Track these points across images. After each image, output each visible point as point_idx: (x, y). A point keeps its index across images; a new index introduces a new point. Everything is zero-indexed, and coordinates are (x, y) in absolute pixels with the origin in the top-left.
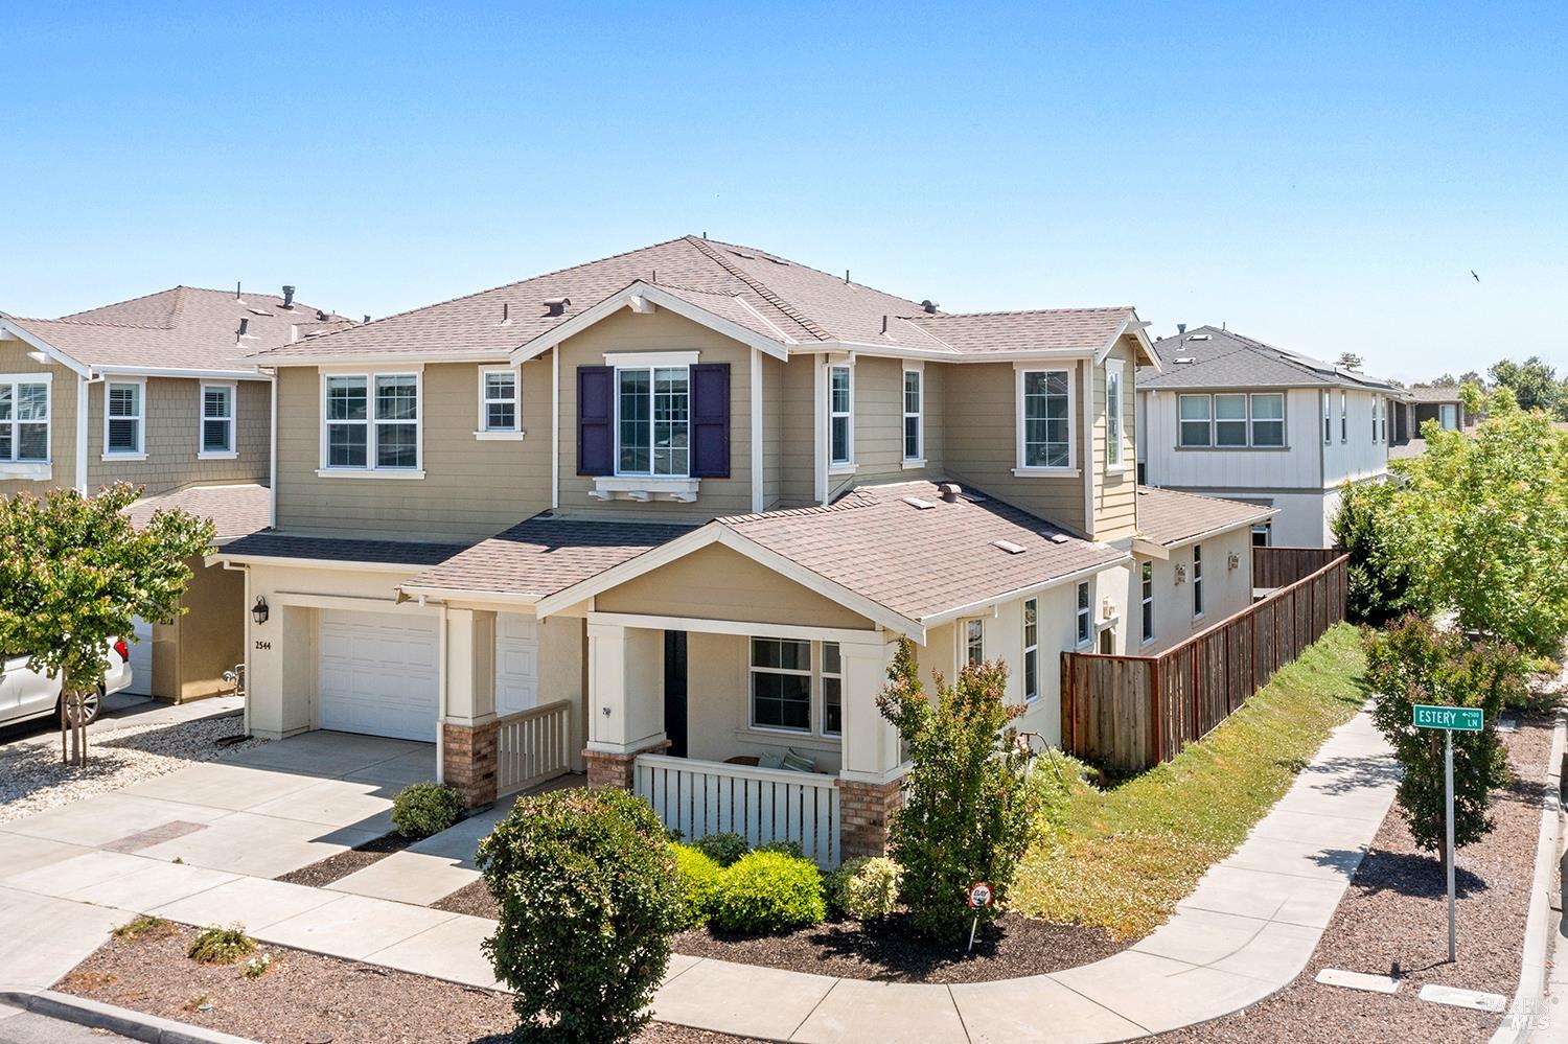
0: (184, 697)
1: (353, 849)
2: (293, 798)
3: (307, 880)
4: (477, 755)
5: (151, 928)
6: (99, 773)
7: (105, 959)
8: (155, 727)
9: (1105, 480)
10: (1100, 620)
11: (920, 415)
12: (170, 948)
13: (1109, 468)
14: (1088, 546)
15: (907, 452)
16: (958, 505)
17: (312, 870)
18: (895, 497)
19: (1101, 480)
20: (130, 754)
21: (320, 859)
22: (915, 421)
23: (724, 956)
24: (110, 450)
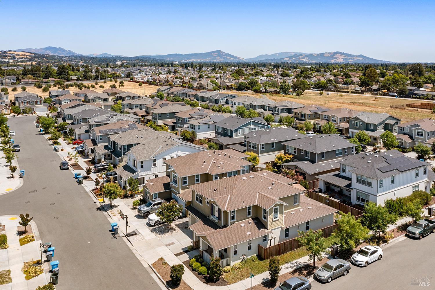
1: (183, 251)
2: (184, 241)
3: (177, 255)
4: (196, 244)
5: (161, 259)
6: (172, 231)
7: (157, 262)
8: (182, 222)
9: (273, 221)
10: (270, 238)
11: (251, 211)
12: (162, 262)
13: (274, 220)
14: (267, 231)
15: (248, 215)
16: (251, 224)
17: (178, 254)
18: (239, 224)
19: (271, 222)
20: (177, 228)
21: (180, 252)
22: (250, 212)
23: (197, 276)
24: (184, 184)
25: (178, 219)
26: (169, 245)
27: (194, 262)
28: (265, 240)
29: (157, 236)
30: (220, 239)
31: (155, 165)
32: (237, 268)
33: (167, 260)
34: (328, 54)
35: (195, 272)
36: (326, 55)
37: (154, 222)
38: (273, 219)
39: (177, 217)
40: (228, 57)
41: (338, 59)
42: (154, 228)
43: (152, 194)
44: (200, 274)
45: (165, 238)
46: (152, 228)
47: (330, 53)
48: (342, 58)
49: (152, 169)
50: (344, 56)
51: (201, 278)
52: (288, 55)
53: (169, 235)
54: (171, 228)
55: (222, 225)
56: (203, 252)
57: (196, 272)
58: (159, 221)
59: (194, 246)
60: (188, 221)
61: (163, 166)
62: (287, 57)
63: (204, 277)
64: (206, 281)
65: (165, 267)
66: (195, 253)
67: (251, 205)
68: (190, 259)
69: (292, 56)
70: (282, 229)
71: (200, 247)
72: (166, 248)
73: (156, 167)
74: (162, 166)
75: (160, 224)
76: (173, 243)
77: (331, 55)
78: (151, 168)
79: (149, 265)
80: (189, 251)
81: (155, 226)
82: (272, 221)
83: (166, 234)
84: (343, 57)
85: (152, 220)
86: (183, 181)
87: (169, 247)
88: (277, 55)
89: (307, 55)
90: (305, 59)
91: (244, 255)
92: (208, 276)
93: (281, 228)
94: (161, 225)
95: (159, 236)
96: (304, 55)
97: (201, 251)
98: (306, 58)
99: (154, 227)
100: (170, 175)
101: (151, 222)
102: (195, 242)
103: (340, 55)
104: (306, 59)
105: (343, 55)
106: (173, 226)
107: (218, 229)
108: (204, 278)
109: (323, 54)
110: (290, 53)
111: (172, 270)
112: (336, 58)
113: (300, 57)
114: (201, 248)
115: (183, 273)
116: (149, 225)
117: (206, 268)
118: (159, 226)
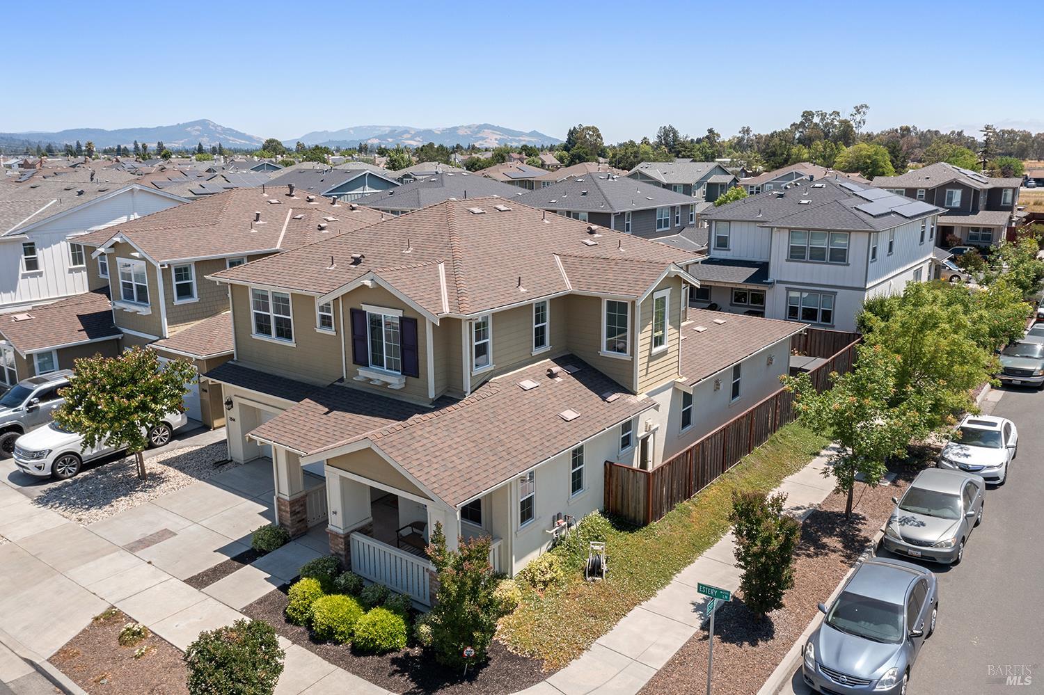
0: (215, 426)
1: (232, 559)
2: (225, 514)
3: (199, 581)
4: (293, 513)
5: (112, 616)
6: (150, 487)
7: (83, 638)
8: (195, 448)
9: (652, 358)
10: (641, 434)
11: (547, 324)
12: (114, 631)
13: (656, 350)
14: (632, 399)
15: (537, 345)
16: (558, 379)
17: (205, 574)
18: (515, 383)
19: (646, 360)
20: (171, 472)
21: (212, 565)
22: (543, 328)
23: (348, 667)
24: (178, 299)
25: (171, 439)
26: (144, 543)
27: (314, 596)
28: (626, 442)
29: (74, 516)
30: (454, 452)
31: (32, 264)
32: (545, 583)
33: (143, 615)
34: (466, 130)
35: (329, 646)
36: (461, 132)
37: (49, 460)
38: (651, 349)
39: (167, 433)
40: (231, 138)
41: (487, 140)
42: (51, 490)
43: (30, 356)
44: (363, 649)
45: (117, 519)
46: (39, 490)
47: (469, 127)
48: (496, 139)
49: (22, 283)
50: (500, 135)
51: (376, 670)
52: (377, 133)
53: (137, 503)
54: (143, 476)
55: (432, 394)
56: (347, 538)
57: (337, 643)
58: (76, 454)
59: (288, 523)
60: (224, 442)
61: (71, 271)
62: (376, 138)
63: (394, 661)
64: (413, 685)
65: (137, 657)
66: (300, 554)
67: (546, 294)
68: (284, 588)
69: (386, 135)
70: (676, 390)
71: (331, 517)
72: (129, 559)
73: (41, 274)
74: (67, 271)
75: (83, 468)
76: (166, 534)
77: (471, 132)
78: (17, 279)
79: (32, 663)
80: (262, 553)
81: (54, 477)
82: (650, 354)
83: (122, 504)
84: (498, 137)
85: (39, 455)
86: (175, 283)
87: (147, 553)
88: (351, 131)
89: (420, 132)
90: (415, 141)
91: (559, 516)
92: (417, 651)
93: (671, 389)
94: (86, 473)
95: (85, 515)
96: (413, 133)
97: (336, 535)
98: (418, 139)
99: (51, 485)
100: (109, 286)
101: (31, 466)
102: (292, 503)
103: (491, 131)
104: (419, 141)
105: (499, 133)
106: (151, 466)
107: (417, 416)
108: (396, 671)
109: (456, 128)
110: (382, 129)
111: (200, 666)
112: (483, 139)
113: (405, 136)
114: (336, 523)
115: (278, 670)
116: (23, 479)
117: (396, 612)
118: (80, 475)
